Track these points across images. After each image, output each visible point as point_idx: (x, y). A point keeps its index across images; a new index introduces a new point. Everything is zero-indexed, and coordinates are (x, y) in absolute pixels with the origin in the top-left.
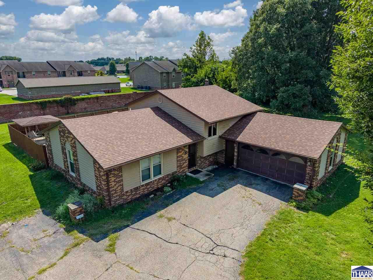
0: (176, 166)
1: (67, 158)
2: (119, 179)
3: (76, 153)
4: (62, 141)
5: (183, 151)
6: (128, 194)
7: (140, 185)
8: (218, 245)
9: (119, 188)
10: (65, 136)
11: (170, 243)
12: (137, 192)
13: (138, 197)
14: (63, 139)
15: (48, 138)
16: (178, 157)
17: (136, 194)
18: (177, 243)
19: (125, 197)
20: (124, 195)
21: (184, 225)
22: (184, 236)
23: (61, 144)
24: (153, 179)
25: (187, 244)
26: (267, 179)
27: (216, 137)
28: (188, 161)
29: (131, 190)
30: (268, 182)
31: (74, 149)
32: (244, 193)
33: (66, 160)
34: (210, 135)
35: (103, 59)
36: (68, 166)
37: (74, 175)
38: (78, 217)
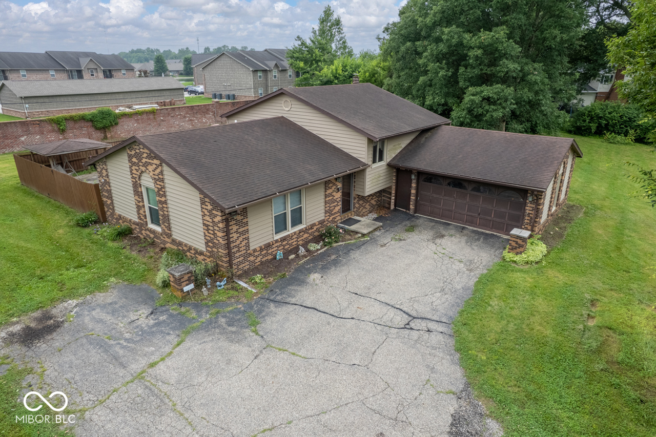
0: (323, 211)
1: (143, 200)
2: (243, 229)
3: (163, 190)
4: (134, 172)
5: (335, 187)
6: (256, 254)
7: (272, 240)
8: (414, 318)
9: (243, 243)
10: (140, 164)
11: (341, 318)
12: (269, 252)
13: (269, 258)
14: (137, 168)
15: (104, 171)
16: (326, 196)
17: (267, 254)
18: (352, 318)
19: (252, 258)
20: (250, 255)
21: (356, 294)
22: (361, 308)
23: (133, 178)
24: (291, 230)
25: (367, 318)
26: (463, 228)
27: (383, 163)
28: (340, 203)
29: (261, 247)
30: (465, 232)
31: (160, 183)
32: (435, 249)
33: (141, 204)
34: (374, 162)
35: (139, 51)
36: (145, 215)
37: (158, 229)
38: (186, 289)
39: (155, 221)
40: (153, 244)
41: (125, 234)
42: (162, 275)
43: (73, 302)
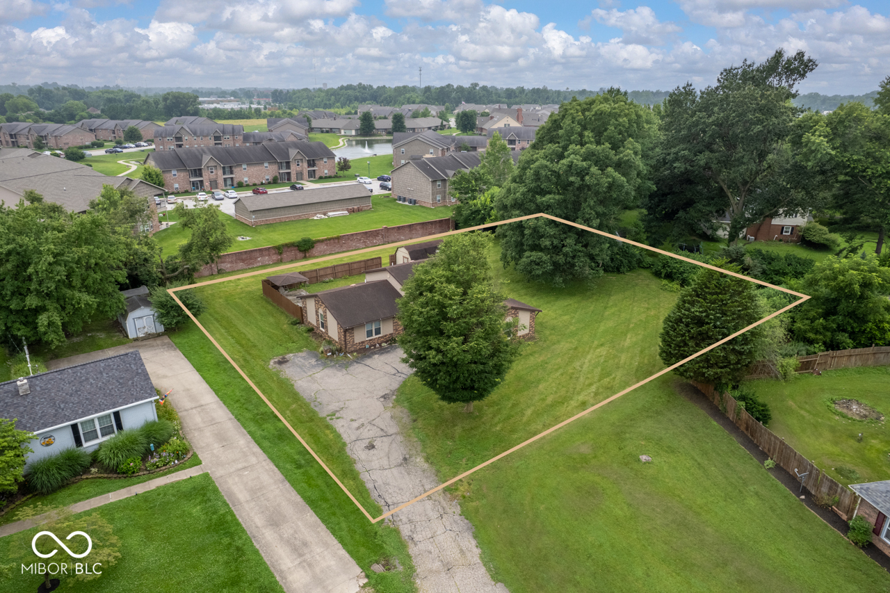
0: (393, 329)
1: (319, 318)
2: (352, 335)
3: (326, 316)
6: (357, 345)
7: (365, 340)
8: (399, 372)
9: (352, 340)
10: (319, 304)
12: (363, 344)
13: (362, 347)
14: (317, 305)
16: (395, 323)
18: (378, 370)
20: (354, 345)
21: (386, 363)
23: (315, 308)
24: (374, 337)
29: (359, 342)
31: (325, 314)
36: (319, 324)
37: (323, 330)
38: (328, 354)
39: (323, 327)
40: (321, 336)
41: (311, 330)
42: (322, 349)
43: (291, 355)
